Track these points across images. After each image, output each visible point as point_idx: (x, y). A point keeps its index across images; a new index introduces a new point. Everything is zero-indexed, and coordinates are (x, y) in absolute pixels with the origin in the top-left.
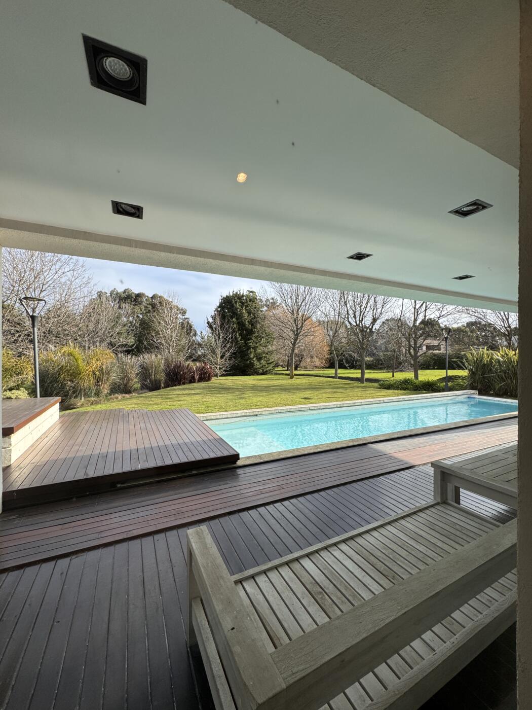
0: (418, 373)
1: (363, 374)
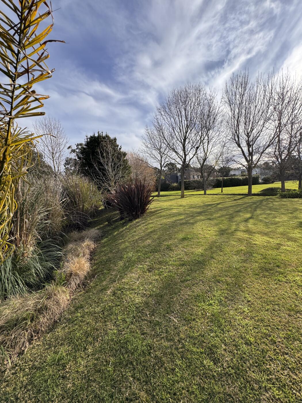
0: (284, 184)
1: (250, 189)
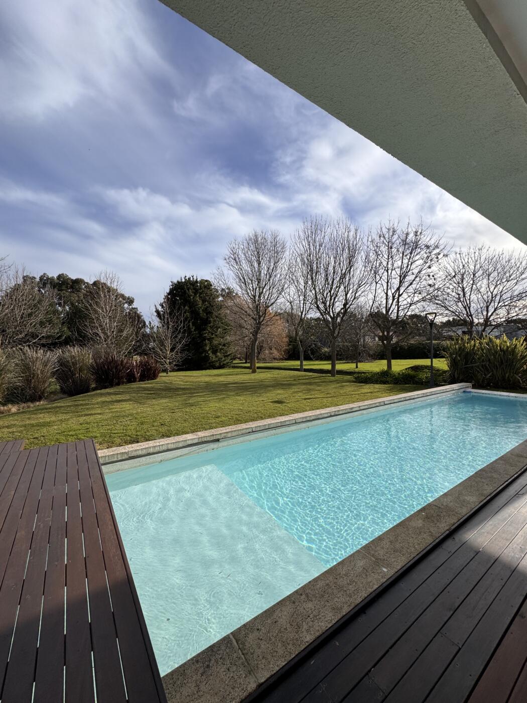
0: (391, 362)
1: (333, 366)
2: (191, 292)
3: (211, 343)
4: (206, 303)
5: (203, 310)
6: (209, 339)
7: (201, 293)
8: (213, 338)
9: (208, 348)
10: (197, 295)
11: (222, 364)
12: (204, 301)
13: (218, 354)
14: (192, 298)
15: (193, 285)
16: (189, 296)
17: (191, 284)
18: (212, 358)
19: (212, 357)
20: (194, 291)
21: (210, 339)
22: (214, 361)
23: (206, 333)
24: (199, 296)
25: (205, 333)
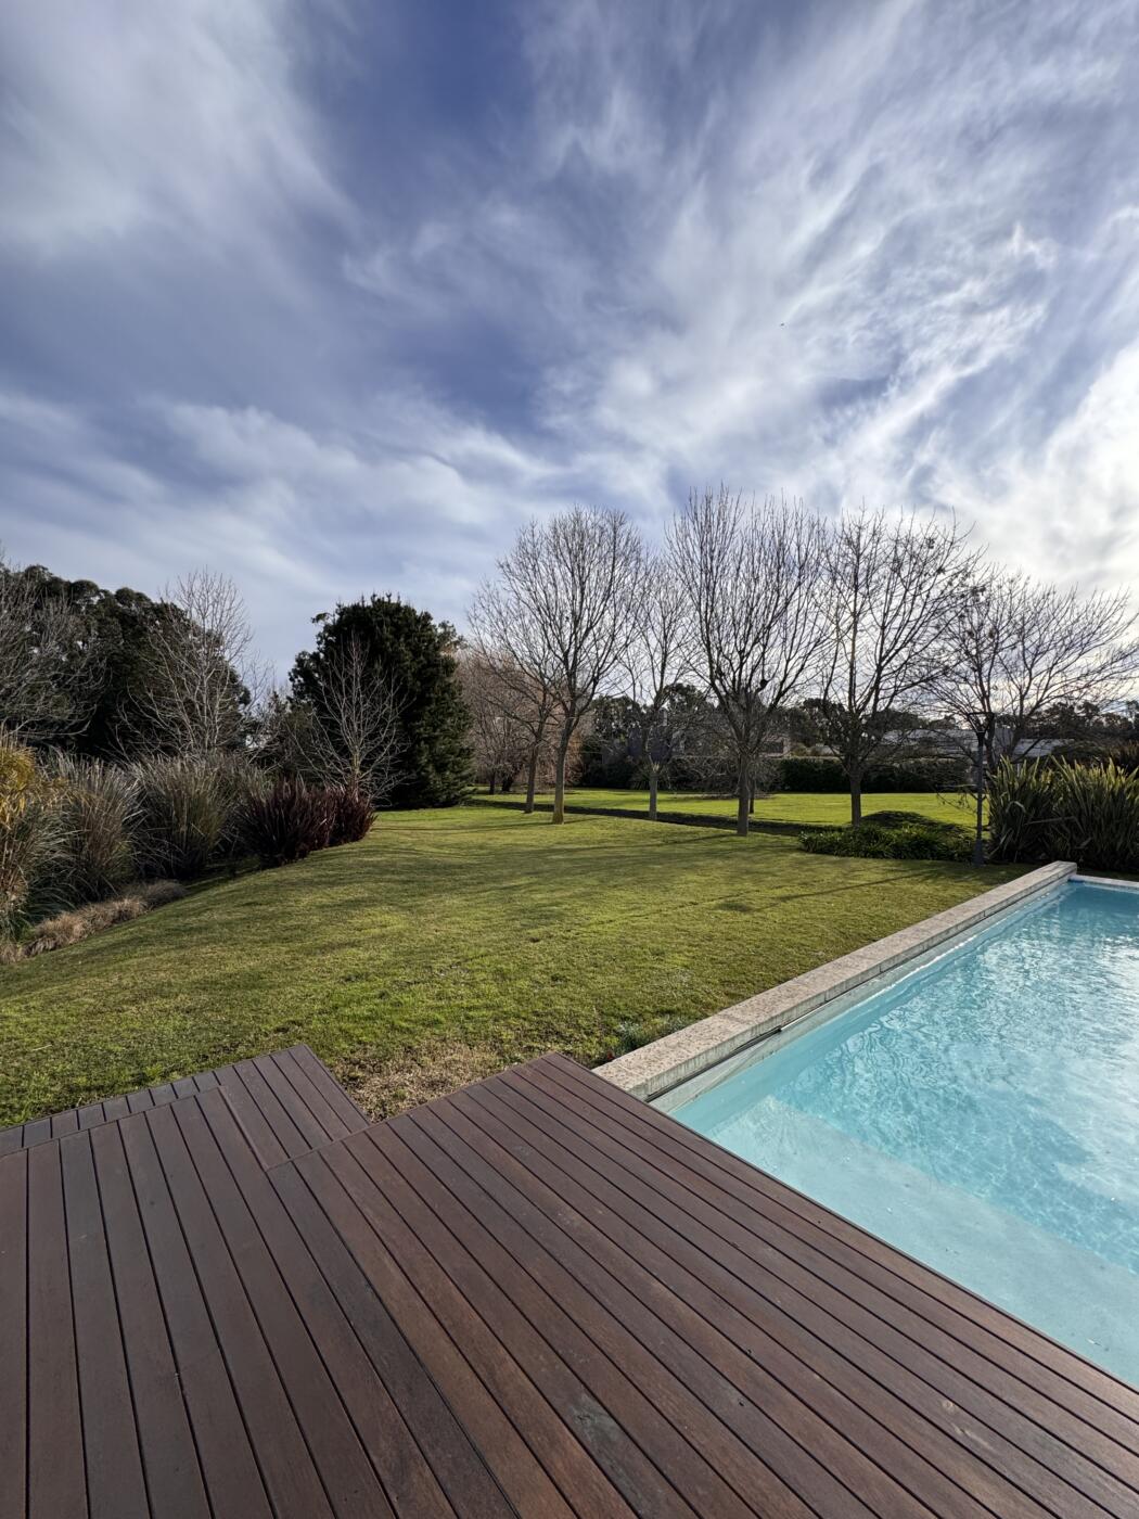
2: (387, 632)
3: (431, 748)
4: (422, 658)
5: (413, 674)
6: (427, 740)
7: (408, 637)
8: (437, 738)
9: (424, 760)
10: (402, 639)
11: (452, 796)
12: (416, 653)
13: (448, 773)
14: (388, 644)
15: (391, 616)
16: (383, 640)
17: (386, 613)
18: (435, 782)
19: (435, 780)
20: (394, 629)
21: (431, 741)
22: (437, 791)
23: (422, 726)
24: (405, 641)
25: (419, 727)
